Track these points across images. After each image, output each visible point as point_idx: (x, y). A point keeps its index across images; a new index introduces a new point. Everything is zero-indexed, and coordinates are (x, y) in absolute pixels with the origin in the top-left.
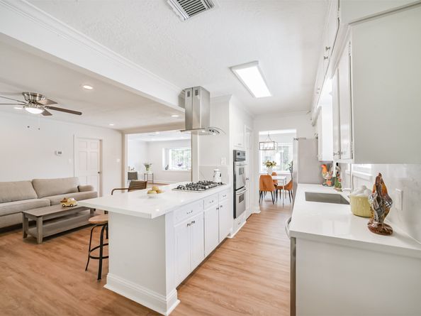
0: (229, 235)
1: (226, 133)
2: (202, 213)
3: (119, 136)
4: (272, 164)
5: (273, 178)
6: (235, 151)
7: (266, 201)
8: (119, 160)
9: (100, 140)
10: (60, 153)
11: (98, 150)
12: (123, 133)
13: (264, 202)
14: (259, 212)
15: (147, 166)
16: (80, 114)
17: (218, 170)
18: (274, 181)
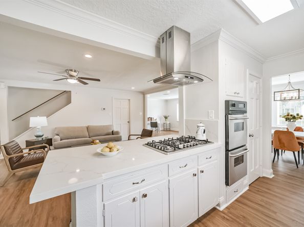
0: (218, 205)
1: (214, 80)
2: (166, 181)
3: (141, 96)
4: (294, 118)
5: (297, 134)
6: (227, 102)
7: (284, 161)
8: (141, 114)
9: (129, 100)
10: (104, 109)
11: (128, 107)
12: (144, 93)
13: (280, 162)
14: (272, 176)
15: (166, 118)
16: (99, 80)
17: (201, 125)
18: (298, 138)
